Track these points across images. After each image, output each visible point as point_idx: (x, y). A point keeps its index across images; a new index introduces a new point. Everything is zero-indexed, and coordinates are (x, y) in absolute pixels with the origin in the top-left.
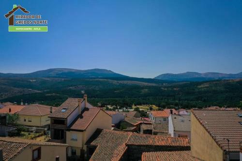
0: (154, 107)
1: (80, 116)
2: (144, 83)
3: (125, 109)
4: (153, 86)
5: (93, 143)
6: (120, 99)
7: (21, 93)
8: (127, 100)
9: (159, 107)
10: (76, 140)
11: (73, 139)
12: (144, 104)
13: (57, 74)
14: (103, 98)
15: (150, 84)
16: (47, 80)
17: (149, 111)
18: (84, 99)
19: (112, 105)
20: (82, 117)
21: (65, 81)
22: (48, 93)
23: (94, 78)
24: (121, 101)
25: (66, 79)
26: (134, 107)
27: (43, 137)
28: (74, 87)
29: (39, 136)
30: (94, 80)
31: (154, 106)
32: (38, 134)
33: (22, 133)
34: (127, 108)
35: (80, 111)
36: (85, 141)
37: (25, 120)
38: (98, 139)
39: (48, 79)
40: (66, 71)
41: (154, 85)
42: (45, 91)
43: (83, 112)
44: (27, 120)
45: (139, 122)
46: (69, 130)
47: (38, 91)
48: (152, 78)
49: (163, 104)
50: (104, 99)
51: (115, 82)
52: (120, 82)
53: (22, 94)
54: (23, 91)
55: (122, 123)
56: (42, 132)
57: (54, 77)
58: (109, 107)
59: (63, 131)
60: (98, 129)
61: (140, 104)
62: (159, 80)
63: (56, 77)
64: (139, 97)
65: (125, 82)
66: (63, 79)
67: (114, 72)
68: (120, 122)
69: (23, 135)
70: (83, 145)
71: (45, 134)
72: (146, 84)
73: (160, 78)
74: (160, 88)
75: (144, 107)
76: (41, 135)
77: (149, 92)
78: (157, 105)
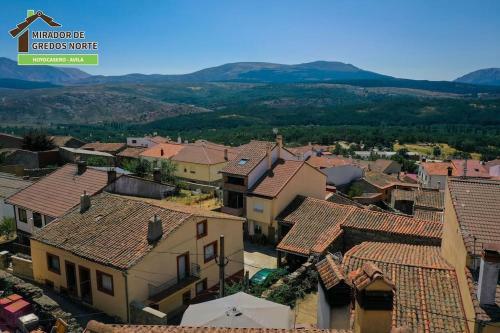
0: (446, 148)
1: (269, 173)
2: (428, 93)
3: (376, 150)
4: (449, 99)
5: (287, 219)
6: (369, 127)
7: (176, 112)
8: (385, 130)
9: (458, 148)
10: (262, 211)
11: (256, 210)
12: (422, 141)
13: (240, 75)
14: (331, 125)
15: (443, 95)
16: (222, 88)
17: (432, 156)
18: (277, 144)
19: (350, 141)
20: (272, 175)
21: (254, 88)
22: (223, 112)
23: (315, 82)
24: (370, 134)
25: (257, 85)
26: (397, 146)
27: (213, 201)
28: (273, 101)
29: (206, 199)
30: (314, 86)
31: (446, 146)
32: (205, 196)
33: (183, 191)
34: (380, 150)
35: (270, 164)
36: (276, 214)
37: (185, 170)
38: (296, 212)
39: (223, 85)
40: (258, 68)
41: (453, 96)
42: (219, 108)
43: (274, 166)
44: (188, 171)
45: (393, 184)
46: (252, 195)
47: (205, 110)
48: (451, 80)
49: (467, 142)
50: (333, 128)
51: (360, 90)
52: (371, 90)
53: (178, 115)
54: (180, 108)
55: (356, 184)
56: (212, 193)
57: (234, 81)
58: (344, 145)
59: (241, 195)
60: (298, 196)
61: (413, 141)
62: (466, 85)
63: (238, 81)
64: (413, 124)
65: (383, 91)
66: (252, 85)
67: (360, 68)
68: (353, 181)
69: (184, 195)
70: (272, 220)
71: (216, 196)
72: (433, 94)
73: (469, 81)
74: (467, 103)
75: (420, 148)
76: (211, 198)
77: (439, 113)
78: (451, 145)
